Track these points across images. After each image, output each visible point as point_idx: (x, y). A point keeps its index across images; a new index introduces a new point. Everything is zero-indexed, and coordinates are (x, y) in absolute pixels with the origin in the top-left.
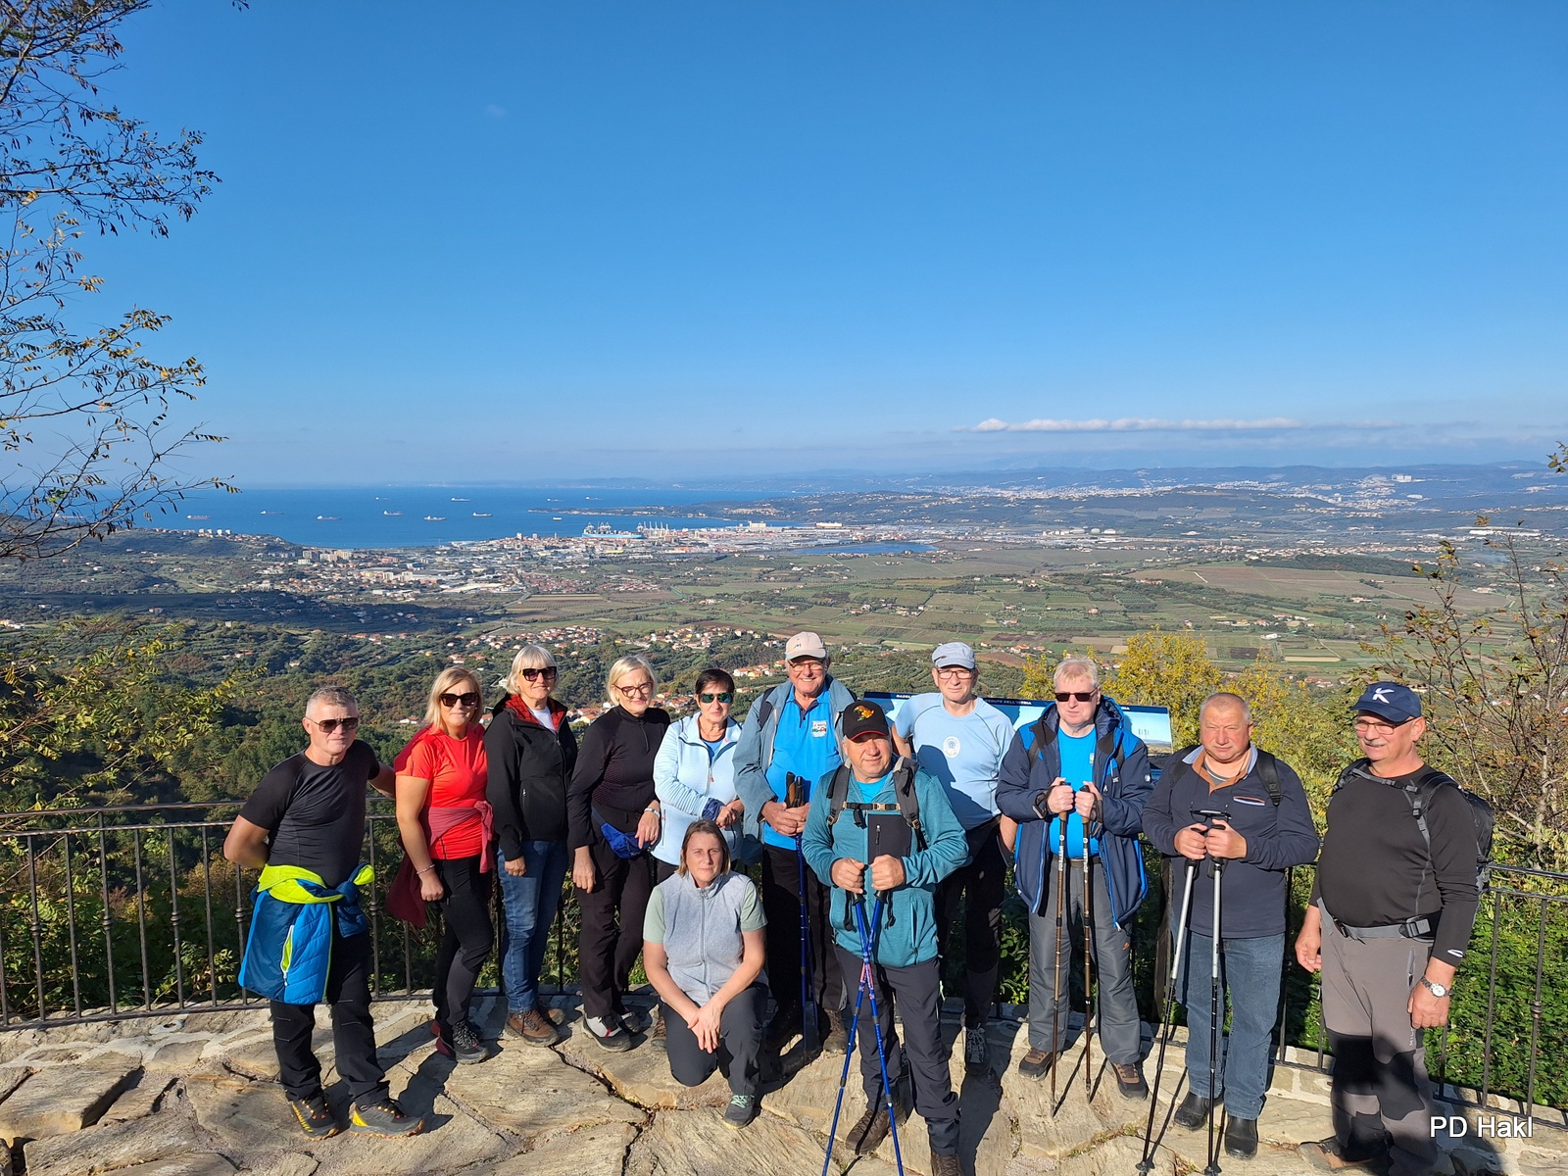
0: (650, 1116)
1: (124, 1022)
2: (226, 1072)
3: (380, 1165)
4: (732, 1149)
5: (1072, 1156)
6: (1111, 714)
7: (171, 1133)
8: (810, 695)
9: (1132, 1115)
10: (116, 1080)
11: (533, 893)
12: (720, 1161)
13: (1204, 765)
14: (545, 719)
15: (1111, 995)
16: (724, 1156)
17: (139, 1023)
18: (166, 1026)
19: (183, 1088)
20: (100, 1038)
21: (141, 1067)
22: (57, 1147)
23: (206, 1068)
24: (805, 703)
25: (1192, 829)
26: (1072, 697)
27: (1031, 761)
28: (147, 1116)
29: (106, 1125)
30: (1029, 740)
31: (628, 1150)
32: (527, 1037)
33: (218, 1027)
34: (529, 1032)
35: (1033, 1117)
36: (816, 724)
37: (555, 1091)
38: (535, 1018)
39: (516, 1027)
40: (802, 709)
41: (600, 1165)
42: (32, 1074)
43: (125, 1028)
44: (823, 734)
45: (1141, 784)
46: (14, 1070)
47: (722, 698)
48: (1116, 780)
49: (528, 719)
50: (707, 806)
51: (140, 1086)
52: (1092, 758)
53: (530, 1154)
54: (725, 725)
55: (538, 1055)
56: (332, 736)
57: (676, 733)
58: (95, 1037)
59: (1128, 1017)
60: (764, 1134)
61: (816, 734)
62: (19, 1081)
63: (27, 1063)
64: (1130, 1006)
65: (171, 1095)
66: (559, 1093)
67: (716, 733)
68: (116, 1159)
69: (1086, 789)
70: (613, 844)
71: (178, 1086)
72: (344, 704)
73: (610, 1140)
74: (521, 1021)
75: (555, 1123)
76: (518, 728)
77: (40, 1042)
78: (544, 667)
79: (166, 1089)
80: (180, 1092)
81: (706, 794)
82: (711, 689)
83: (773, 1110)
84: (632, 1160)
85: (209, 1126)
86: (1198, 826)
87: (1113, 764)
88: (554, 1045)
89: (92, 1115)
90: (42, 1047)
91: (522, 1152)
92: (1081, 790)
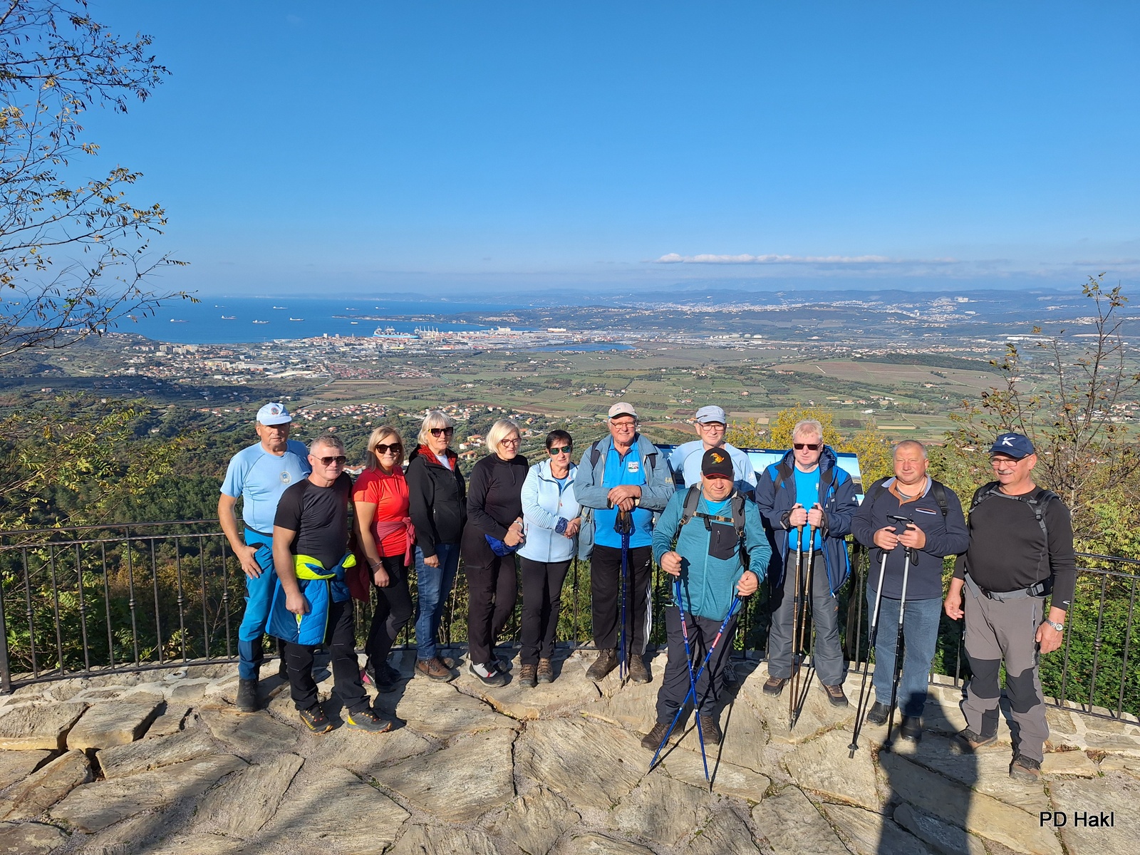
0: (523, 724)
1: (143, 672)
2: (226, 703)
3: (347, 759)
4: (582, 743)
5: (805, 742)
6: (829, 457)
7: (197, 743)
8: (625, 444)
9: (840, 717)
10: (151, 710)
11: (439, 579)
12: (576, 751)
13: (896, 488)
14: (444, 461)
15: (825, 641)
16: (578, 747)
17: (155, 673)
18: (175, 675)
19: (197, 714)
20: (130, 683)
21: (165, 701)
22: (120, 753)
23: (211, 702)
24: (623, 450)
25: (886, 530)
26: (805, 447)
27: (776, 488)
28: (177, 732)
29: (151, 738)
30: (775, 475)
31: (513, 746)
32: (432, 676)
33: (212, 674)
34: (432, 672)
35: (776, 719)
36: (630, 464)
37: (457, 710)
38: (436, 663)
39: (423, 669)
40: (620, 455)
41: (497, 755)
42: (89, 707)
43: (145, 676)
44: (636, 470)
45: (850, 503)
46: (76, 704)
47: (564, 450)
48: (833, 500)
49: (435, 462)
50: (559, 522)
51: (166, 713)
52: (817, 486)
53: (448, 750)
54: (568, 468)
55: (442, 689)
56: (329, 468)
57: (536, 473)
58: (126, 683)
59: (836, 655)
60: (602, 733)
61: (631, 471)
62: (81, 711)
63: (82, 700)
64: (837, 648)
65: (191, 719)
66: (460, 711)
67: (562, 474)
68: (164, 760)
69: (816, 507)
70: (492, 547)
71: (194, 712)
72: (337, 447)
73: (500, 739)
74: (427, 666)
75: (461, 730)
76: (429, 468)
77: (87, 686)
78: (444, 427)
79: (186, 715)
80: (196, 717)
81: (557, 514)
82: (557, 444)
83: (605, 719)
84: (516, 751)
85: (221, 737)
86: (889, 528)
87: (831, 490)
88: (449, 681)
89: (140, 732)
90: (90, 689)
91: (442, 749)
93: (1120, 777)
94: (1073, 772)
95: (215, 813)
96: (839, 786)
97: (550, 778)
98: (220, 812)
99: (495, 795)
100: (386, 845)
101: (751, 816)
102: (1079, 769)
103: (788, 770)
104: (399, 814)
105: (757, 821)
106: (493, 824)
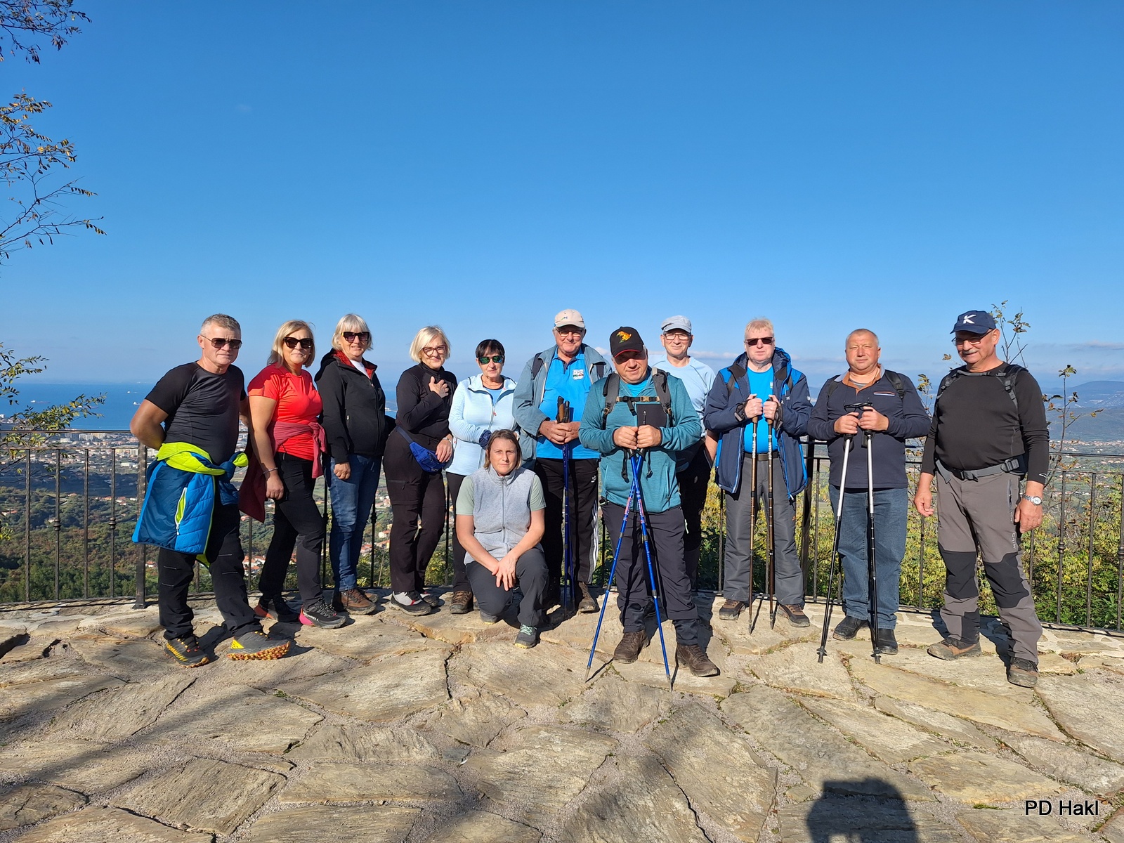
0: (457, 647)
2: (103, 634)
3: (248, 677)
4: (525, 658)
5: (769, 652)
6: (782, 356)
7: (63, 667)
8: (568, 354)
10: (9, 638)
11: (353, 496)
12: (519, 663)
13: (850, 380)
14: (360, 368)
15: (783, 554)
16: (521, 661)
17: (18, 613)
18: (43, 614)
19: (67, 644)
21: (27, 634)
23: (85, 633)
25: (848, 416)
26: (760, 341)
27: (729, 391)
28: (39, 658)
29: (4, 663)
30: (727, 377)
31: (447, 663)
32: (351, 608)
33: (89, 613)
34: (352, 603)
35: (737, 635)
37: (380, 635)
38: (357, 597)
40: (564, 362)
41: (428, 668)
44: (581, 377)
45: (804, 402)
47: (494, 359)
48: (788, 398)
51: (28, 643)
52: (771, 384)
53: (369, 668)
57: (464, 386)
59: (795, 571)
60: (547, 651)
61: (576, 378)
65: (58, 648)
66: (384, 636)
67: (495, 385)
68: (20, 679)
69: (771, 399)
70: (418, 459)
71: (63, 642)
72: (232, 329)
73: (431, 657)
75: (384, 651)
78: (360, 331)
79: (52, 644)
80: (65, 646)
82: (488, 354)
83: (549, 640)
84: (450, 667)
85: (96, 663)
86: (853, 413)
87: (786, 389)
91: (362, 667)
92: (767, 400)
93: (1099, 674)
94: (1052, 670)
95: (78, 723)
96: (812, 683)
97: (490, 684)
98: (85, 721)
99: (427, 699)
100: (293, 742)
101: (719, 708)
102: (1058, 667)
103: (754, 674)
104: (310, 717)
105: (727, 712)
106: (424, 723)
